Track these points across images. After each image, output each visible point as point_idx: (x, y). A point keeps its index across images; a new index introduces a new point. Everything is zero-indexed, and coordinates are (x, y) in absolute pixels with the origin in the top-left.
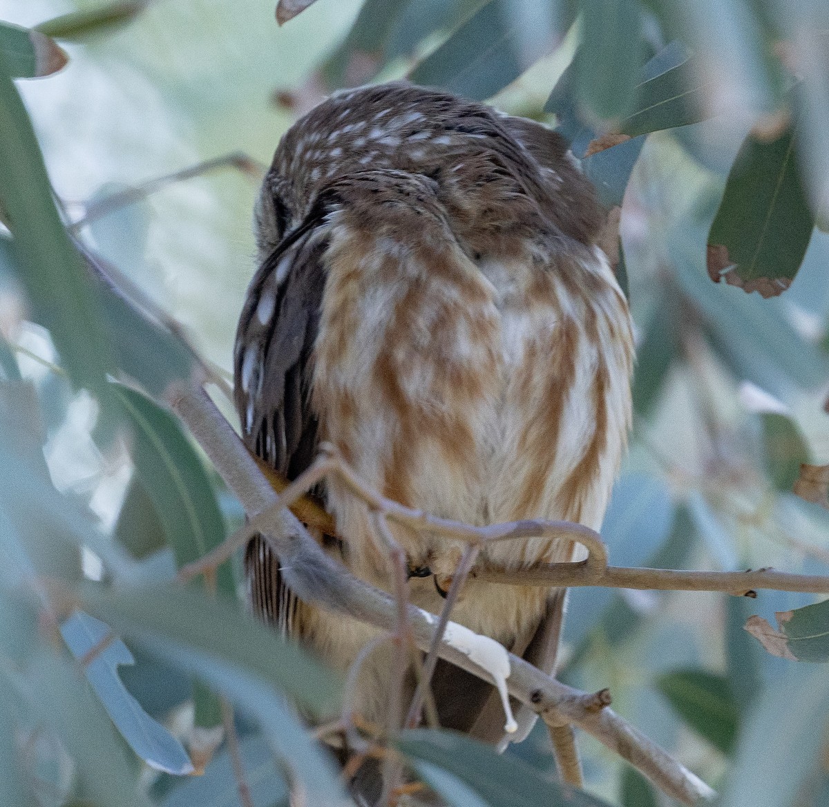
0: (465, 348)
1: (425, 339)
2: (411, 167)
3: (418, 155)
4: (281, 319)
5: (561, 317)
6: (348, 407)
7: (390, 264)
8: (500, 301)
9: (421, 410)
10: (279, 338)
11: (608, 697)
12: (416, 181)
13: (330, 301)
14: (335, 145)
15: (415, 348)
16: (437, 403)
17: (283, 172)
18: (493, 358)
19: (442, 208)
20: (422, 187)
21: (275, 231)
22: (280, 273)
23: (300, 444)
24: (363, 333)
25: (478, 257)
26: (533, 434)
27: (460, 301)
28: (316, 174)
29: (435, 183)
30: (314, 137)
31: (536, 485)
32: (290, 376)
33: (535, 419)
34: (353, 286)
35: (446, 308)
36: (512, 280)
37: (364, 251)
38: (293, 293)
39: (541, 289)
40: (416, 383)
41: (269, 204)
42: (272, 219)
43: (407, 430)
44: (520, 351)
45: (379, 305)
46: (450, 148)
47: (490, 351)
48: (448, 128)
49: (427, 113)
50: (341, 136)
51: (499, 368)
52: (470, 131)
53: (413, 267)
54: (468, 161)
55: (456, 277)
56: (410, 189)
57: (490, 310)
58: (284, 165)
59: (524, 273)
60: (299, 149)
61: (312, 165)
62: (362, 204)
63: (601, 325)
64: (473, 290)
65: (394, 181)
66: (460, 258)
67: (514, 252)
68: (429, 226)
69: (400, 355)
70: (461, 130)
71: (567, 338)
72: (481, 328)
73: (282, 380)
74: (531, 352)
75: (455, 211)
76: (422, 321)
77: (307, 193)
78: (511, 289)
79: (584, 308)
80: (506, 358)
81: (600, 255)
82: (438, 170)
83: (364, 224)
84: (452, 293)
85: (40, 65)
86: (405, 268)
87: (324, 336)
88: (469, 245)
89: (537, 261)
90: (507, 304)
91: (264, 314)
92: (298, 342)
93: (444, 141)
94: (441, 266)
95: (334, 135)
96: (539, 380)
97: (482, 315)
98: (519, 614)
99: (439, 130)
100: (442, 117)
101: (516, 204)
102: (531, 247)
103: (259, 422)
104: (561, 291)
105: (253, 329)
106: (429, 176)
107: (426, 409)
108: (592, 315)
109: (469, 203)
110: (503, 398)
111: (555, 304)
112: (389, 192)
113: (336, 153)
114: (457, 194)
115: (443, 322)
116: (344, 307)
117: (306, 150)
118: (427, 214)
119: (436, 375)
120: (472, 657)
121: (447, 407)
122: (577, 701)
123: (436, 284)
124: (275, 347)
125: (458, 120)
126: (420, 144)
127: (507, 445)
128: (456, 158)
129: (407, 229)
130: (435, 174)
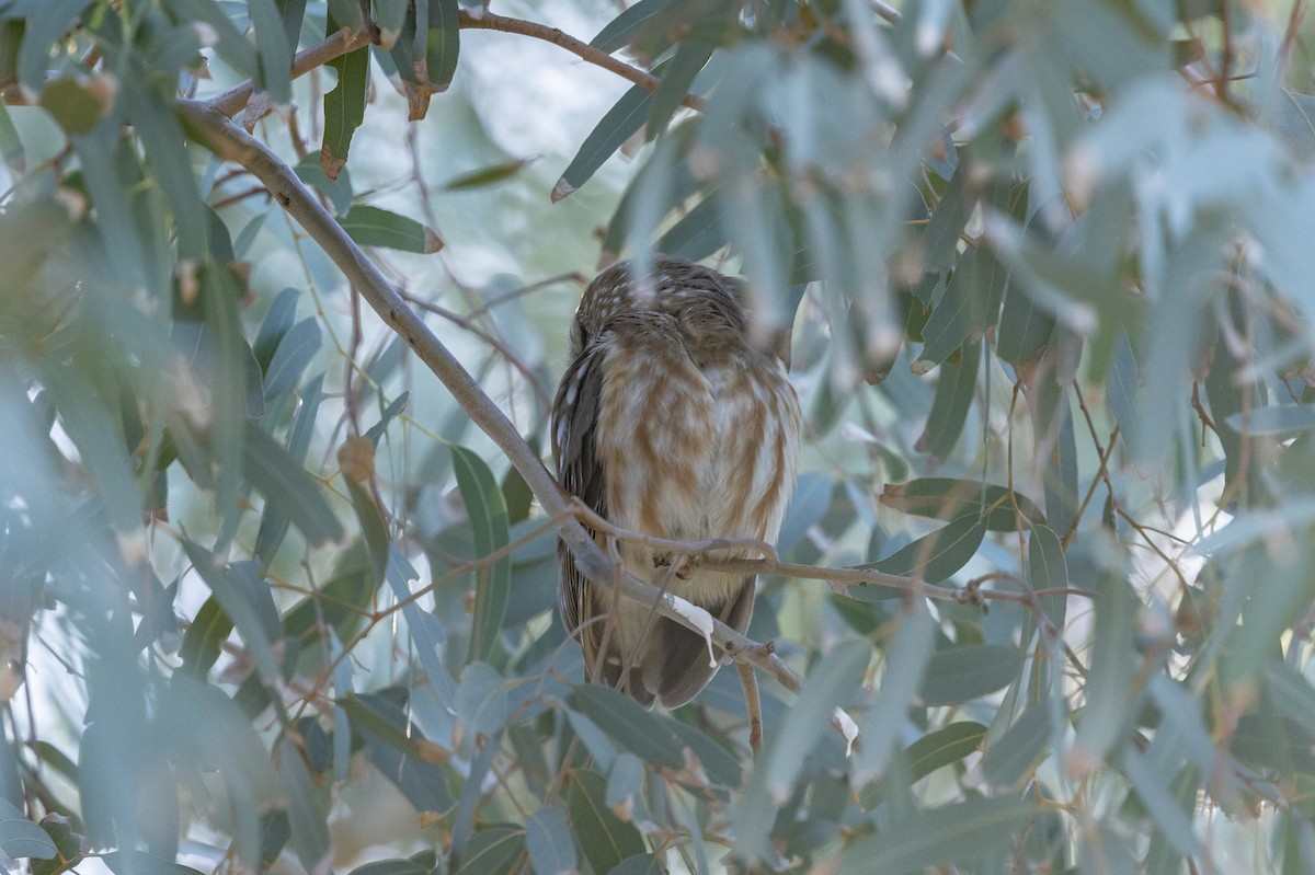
0: (691, 422)
1: (666, 417)
2: (662, 309)
3: (666, 303)
4: (580, 403)
5: (755, 402)
6: (619, 458)
7: (645, 369)
8: (716, 393)
9: (664, 460)
10: (579, 415)
11: (773, 647)
12: (664, 318)
13: (607, 391)
14: (616, 296)
15: (660, 421)
16: (674, 457)
17: (585, 311)
18: (709, 429)
19: (680, 335)
20: (667, 322)
21: (580, 347)
22: (580, 373)
23: (591, 481)
24: (627, 411)
25: (702, 366)
26: (737, 476)
27: (688, 392)
28: (604, 313)
29: (676, 320)
30: (604, 290)
31: (738, 508)
32: (585, 438)
33: (738, 466)
34: (621, 382)
35: (679, 395)
36: (724, 379)
37: (628, 361)
38: (588, 386)
39: (742, 384)
40: (661, 443)
41: (578, 330)
42: (579, 339)
43: (656, 473)
44: (728, 424)
45: (638, 392)
46: (686, 298)
47: (707, 424)
48: (686, 286)
49: (674, 276)
50: (620, 290)
51: (713, 435)
52: (700, 288)
53: (659, 370)
54: (696, 306)
55: (687, 377)
56: (660, 323)
57: (708, 398)
58: (586, 306)
59: (731, 375)
60: (595, 297)
61: (602, 307)
62: (629, 333)
63: (781, 405)
64: (697, 386)
65: (650, 318)
66: (690, 367)
67: (724, 362)
68: (671, 346)
69: (651, 425)
70: (694, 287)
71: (758, 415)
72: (702, 410)
73: (580, 441)
74: (735, 425)
75: (688, 337)
76: (665, 403)
77: (599, 325)
78: (723, 385)
79: (769, 394)
80: (719, 429)
81: (780, 363)
82: (678, 312)
83: (630, 345)
84: (683, 387)
85: (427, 246)
86: (654, 371)
87: (604, 413)
88: (696, 359)
89: (739, 367)
90: (719, 395)
91: (570, 398)
92: (589, 419)
93: (683, 294)
94: (677, 370)
95: (616, 289)
96: (741, 442)
97: (702, 401)
98: (728, 586)
99: (680, 287)
100: (682, 278)
101: (726, 332)
102: (735, 358)
103: (567, 466)
104: (754, 385)
105: (563, 407)
106: (674, 315)
107: (667, 460)
108: (774, 399)
109: (696, 332)
110: (717, 454)
111: (751, 393)
112: (647, 325)
113: (616, 300)
114: (689, 327)
115: (677, 405)
116: (615, 393)
117: (599, 297)
118: (671, 339)
119: (673, 439)
120: (691, 620)
121: (680, 459)
122: (754, 649)
123: (674, 381)
124: (577, 420)
125: (692, 281)
126: (668, 296)
127: (720, 483)
128: (688, 305)
129: (657, 348)
130: (676, 314)
